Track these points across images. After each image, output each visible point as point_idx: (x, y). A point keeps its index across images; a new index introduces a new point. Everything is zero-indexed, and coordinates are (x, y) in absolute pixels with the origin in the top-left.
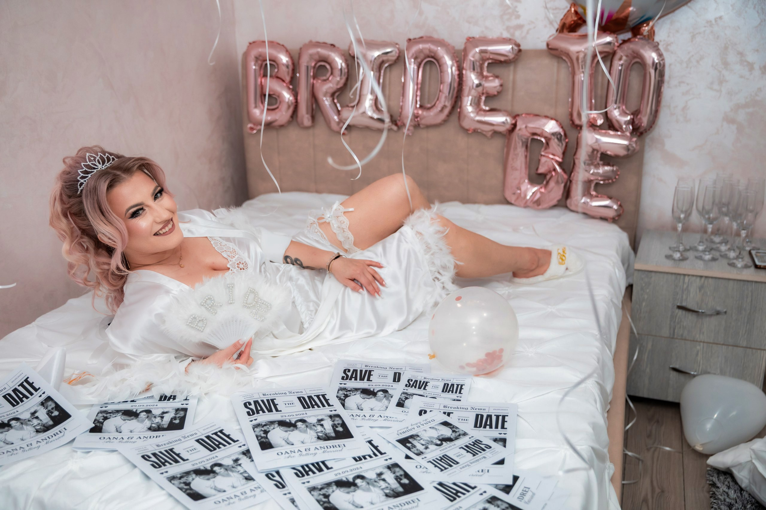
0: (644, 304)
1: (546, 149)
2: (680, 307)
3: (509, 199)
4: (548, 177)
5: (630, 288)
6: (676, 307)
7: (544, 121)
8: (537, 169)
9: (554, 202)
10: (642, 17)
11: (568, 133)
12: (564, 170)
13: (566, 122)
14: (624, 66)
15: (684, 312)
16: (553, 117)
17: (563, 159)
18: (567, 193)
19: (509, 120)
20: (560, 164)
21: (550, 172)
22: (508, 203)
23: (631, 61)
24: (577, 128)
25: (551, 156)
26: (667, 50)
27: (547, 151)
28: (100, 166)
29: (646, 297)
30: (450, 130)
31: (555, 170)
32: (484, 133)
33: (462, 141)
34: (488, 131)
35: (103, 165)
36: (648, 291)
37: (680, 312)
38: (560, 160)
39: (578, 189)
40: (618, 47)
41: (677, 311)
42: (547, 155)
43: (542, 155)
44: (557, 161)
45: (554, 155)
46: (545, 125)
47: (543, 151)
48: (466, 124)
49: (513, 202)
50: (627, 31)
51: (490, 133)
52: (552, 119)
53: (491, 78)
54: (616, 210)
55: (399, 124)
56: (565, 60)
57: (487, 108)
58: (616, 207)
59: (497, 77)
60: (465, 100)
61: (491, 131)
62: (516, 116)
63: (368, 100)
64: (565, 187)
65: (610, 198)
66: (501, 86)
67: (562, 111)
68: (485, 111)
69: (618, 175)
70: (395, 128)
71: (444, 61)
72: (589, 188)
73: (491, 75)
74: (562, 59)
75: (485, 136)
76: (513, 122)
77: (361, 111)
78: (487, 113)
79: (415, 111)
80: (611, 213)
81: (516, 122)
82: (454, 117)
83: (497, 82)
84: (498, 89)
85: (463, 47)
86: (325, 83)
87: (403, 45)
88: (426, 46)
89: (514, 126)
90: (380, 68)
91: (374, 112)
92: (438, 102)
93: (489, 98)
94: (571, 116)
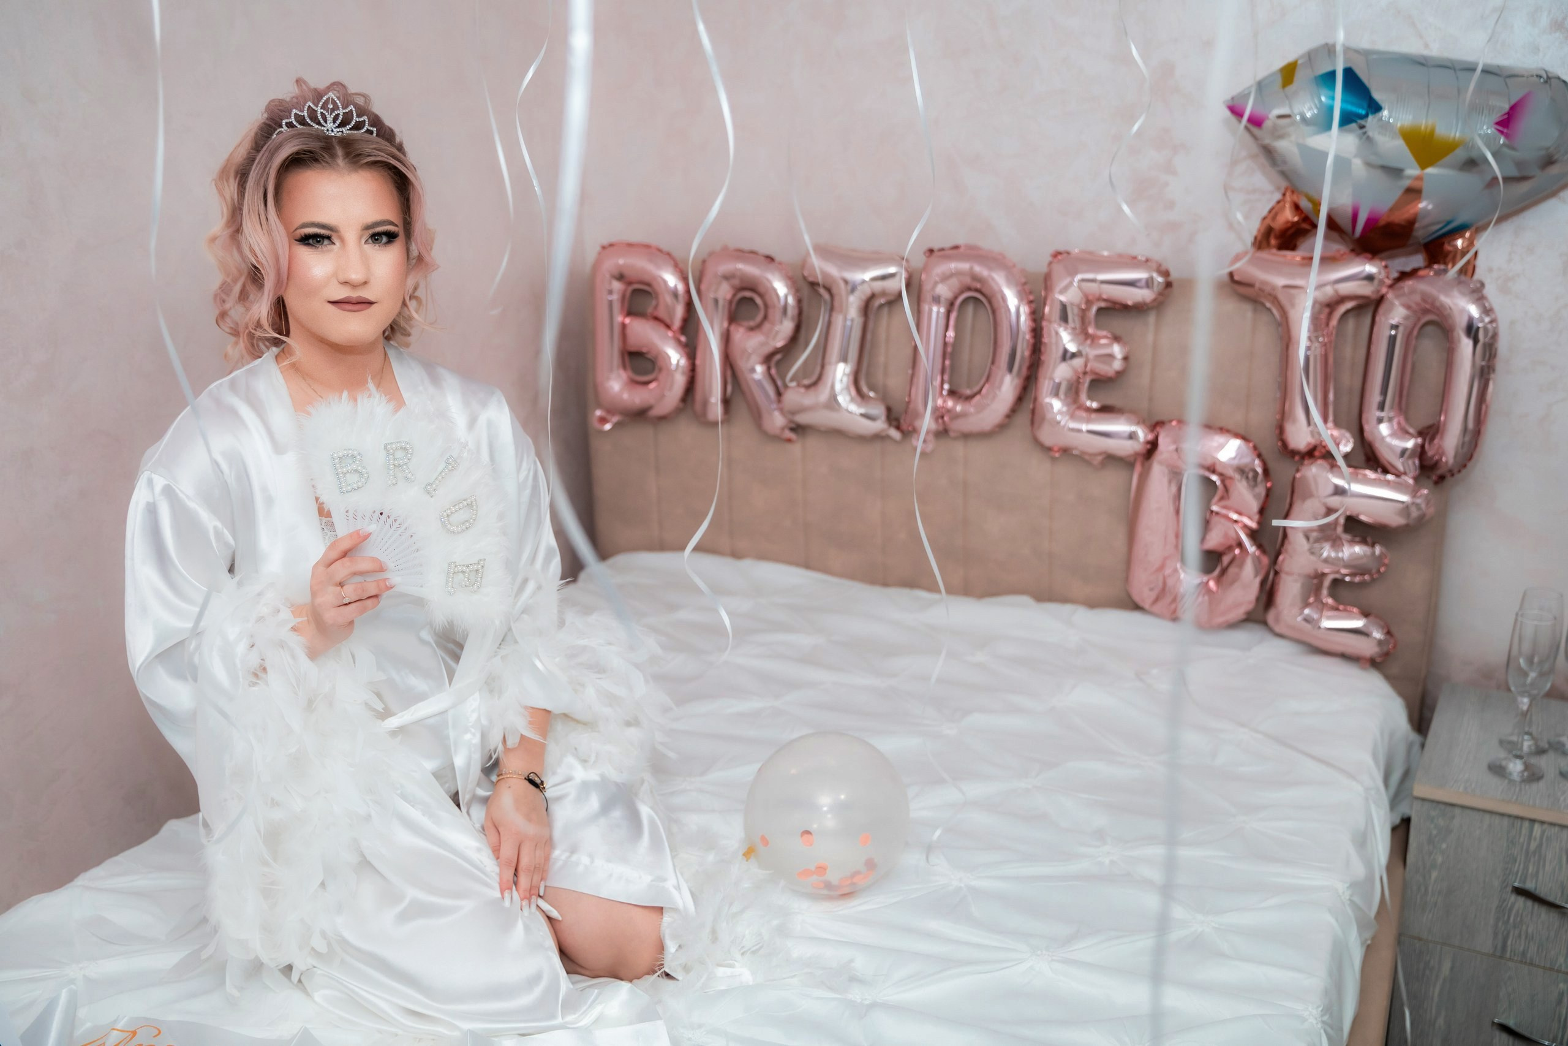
0: (1434, 874)
1: (1222, 498)
2: (1520, 892)
3: (1137, 598)
4: (1226, 560)
5: (1402, 830)
6: (1509, 889)
7: (1219, 439)
8: (1201, 542)
9: (1239, 613)
10: (1448, 223)
11: (1271, 465)
12: (1260, 546)
13: (1269, 444)
14: (1401, 329)
15: (1529, 903)
16: (1242, 432)
17: (1259, 523)
18: (1268, 596)
19: (1142, 434)
20: (1253, 534)
21: (1230, 548)
22: (1137, 607)
23: (1419, 319)
24: (1293, 457)
25: (1235, 517)
27: (1223, 503)
28: (330, 125)
29: (1440, 859)
30: (1014, 445)
31: (1240, 545)
32: (1087, 457)
33: (1039, 469)
34: (1095, 455)
35: (339, 126)
36: (1444, 846)
37: (1521, 902)
38: (1253, 525)
39: (1290, 590)
40: (1391, 287)
41: (1513, 897)
42: (1224, 511)
43: (1212, 512)
44: (1245, 527)
45: (1240, 513)
46: (1221, 447)
47: (1216, 504)
48: (1047, 436)
49: (1147, 606)
50: (1416, 252)
51: (1100, 458)
52: (1237, 435)
53: (1103, 341)
54: (1380, 643)
55: (904, 426)
56: (1269, 310)
57: (1095, 405)
58: (1377, 635)
59: (1117, 339)
60: (1045, 386)
61: (1100, 454)
62: (1156, 425)
63: (840, 373)
64: (1263, 583)
65: (1366, 614)
66: (1126, 359)
67: (1261, 417)
68: (1089, 410)
69: (1385, 565)
70: (895, 434)
71: (1001, 300)
72: (1317, 590)
73: (1104, 333)
74: (1263, 305)
75: (1088, 463)
76: (1150, 437)
77: (823, 395)
78: (1094, 416)
79: (940, 402)
80: (1367, 648)
81: (1157, 438)
82: (1022, 418)
83: (1117, 350)
84: (1117, 365)
85: (1044, 269)
86: (752, 334)
87: (918, 261)
88: (964, 266)
89: (1152, 447)
90: (867, 308)
91: (852, 400)
92: (987, 386)
93: (1099, 383)
94: (1281, 429)
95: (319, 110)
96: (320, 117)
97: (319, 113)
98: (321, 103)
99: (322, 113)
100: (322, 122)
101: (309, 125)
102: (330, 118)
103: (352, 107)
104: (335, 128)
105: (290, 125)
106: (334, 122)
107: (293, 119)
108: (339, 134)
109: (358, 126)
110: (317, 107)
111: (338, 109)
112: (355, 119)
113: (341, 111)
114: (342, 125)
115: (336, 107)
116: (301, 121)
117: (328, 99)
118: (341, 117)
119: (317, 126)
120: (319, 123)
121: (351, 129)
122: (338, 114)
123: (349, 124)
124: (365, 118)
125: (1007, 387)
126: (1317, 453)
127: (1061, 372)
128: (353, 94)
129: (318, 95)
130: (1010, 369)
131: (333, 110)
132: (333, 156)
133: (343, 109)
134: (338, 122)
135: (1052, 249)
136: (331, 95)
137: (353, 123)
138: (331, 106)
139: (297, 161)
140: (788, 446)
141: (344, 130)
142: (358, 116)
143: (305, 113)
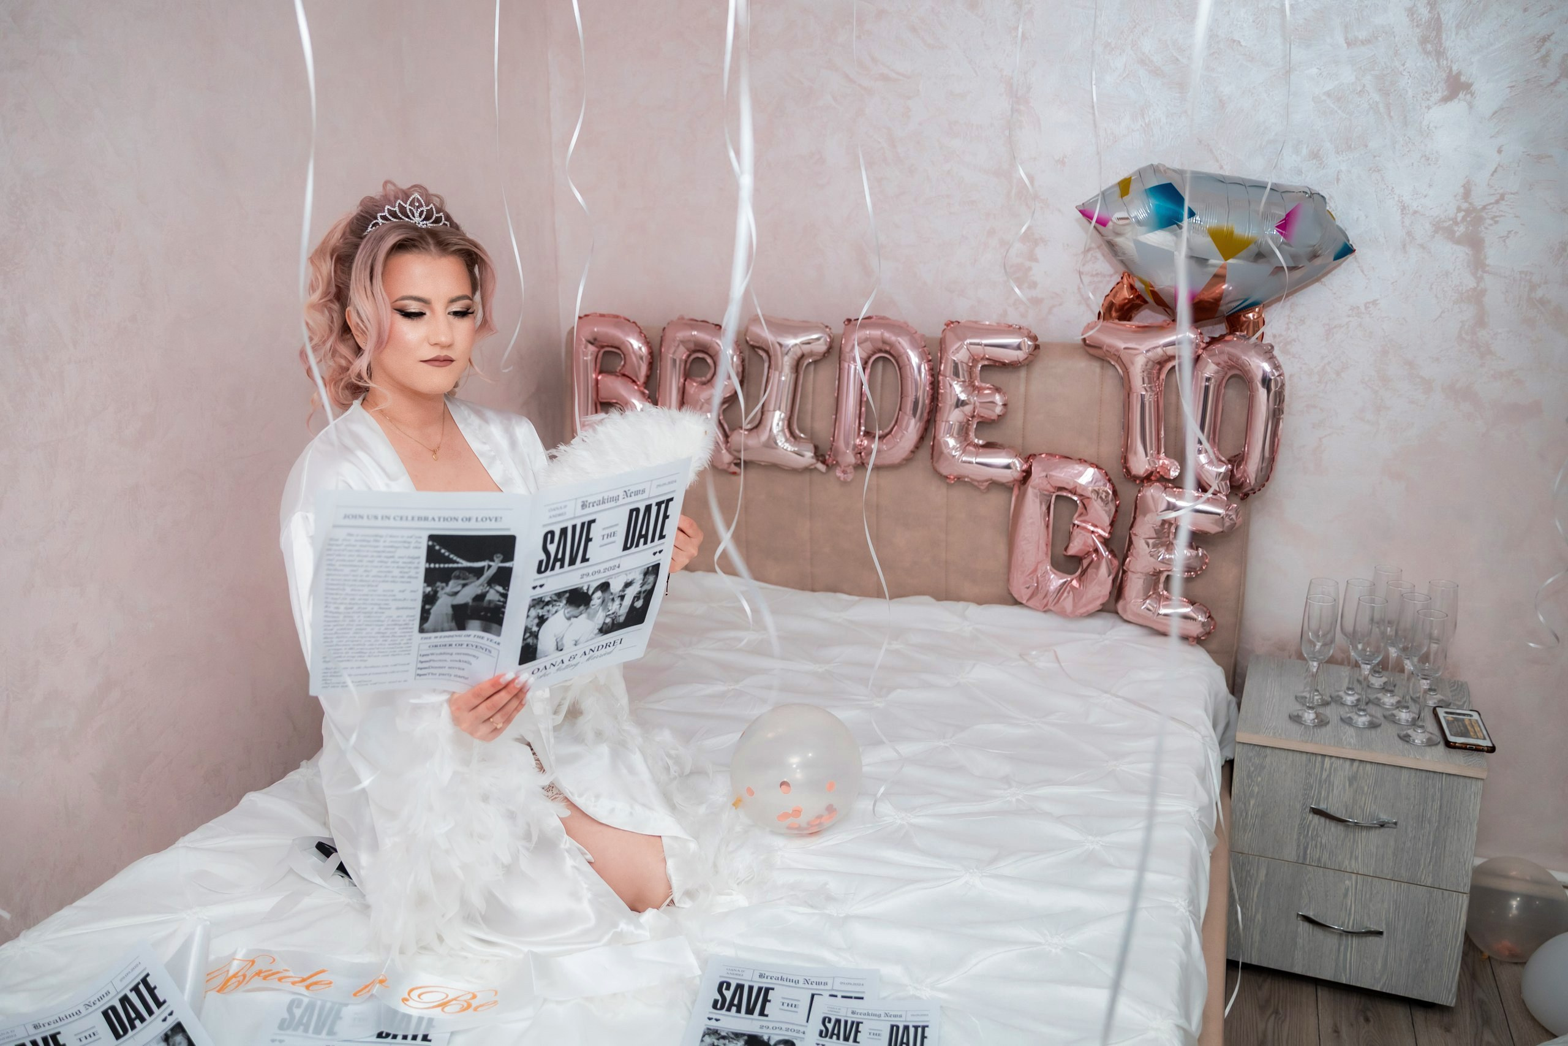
0: (1252, 802)
1: (1081, 515)
2: (1316, 811)
3: (1016, 596)
4: (1085, 563)
5: (1229, 766)
6: (1308, 810)
7: (1079, 468)
8: (1066, 549)
9: (1097, 605)
10: (1246, 300)
11: (1118, 488)
12: (1111, 552)
13: (1116, 470)
14: (1213, 380)
15: (1323, 820)
16: (1094, 461)
17: (1110, 533)
18: (1118, 591)
19: (1018, 464)
20: (1106, 542)
21: (1088, 553)
22: (1016, 603)
23: (1226, 373)
24: (1135, 481)
25: (1092, 528)
26: (1285, 352)
27: (1082, 518)
28: (417, 219)
29: (1256, 789)
30: (917, 477)
31: (1096, 550)
32: (976, 484)
33: (937, 493)
34: (983, 482)
35: (423, 221)
36: (1259, 779)
37: (1316, 819)
38: (1106, 535)
39: (1135, 585)
40: (1204, 349)
41: (1311, 815)
42: (1084, 525)
43: (1074, 525)
44: (1100, 536)
45: (1096, 526)
46: (1080, 474)
47: (1076, 519)
48: (944, 468)
49: (1024, 602)
50: (1220, 322)
51: (986, 484)
52: (1092, 465)
53: (987, 392)
54: (1203, 624)
55: (830, 461)
56: (1114, 366)
57: (981, 442)
58: (1201, 618)
59: (998, 390)
60: (942, 427)
61: (987, 481)
62: (1029, 458)
63: (777, 420)
64: (1114, 581)
65: (1193, 603)
66: (1005, 405)
67: (1109, 450)
68: (976, 446)
69: (1206, 563)
70: (821, 467)
71: (906, 360)
72: (1156, 584)
73: (988, 385)
74: (1110, 363)
75: (976, 488)
76: (1025, 467)
77: (764, 437)
78: (981, 450)
79: (858, 441)
80: (1195, 629)
81: (1030, 467)
82: (925, 453)
83: (998, 398)
84: (998, 410)
85: (939, 335)
86: (704, 387)
87: (838, 328)
88: (876, 333)
89: (1027, 474)
90: (797, 367)
91: (787, 440)
92: (896, 427)
93: (985, 424)
94: (1125, 459)
95: (408, 207)
96: (410, 214)
97: (408, 209)
98: (408, 203)
99: (410, 209)
100: (411, 216)
101: (401, 219)
102: (417, 214)
103: (432, 205)
104: (422, 221)
105: (384, 218)
106: (420, 215)
107: (386, 213)
108: (425, 226)
109: (437, 220)
110: (406, 204)
111: (422, 206)
112: (435, 215)
113: (425, 209)
114: (426, 219)
115: (421, 205)
116: (394, 214)
117: (414, 199)
118: (425, 213)
119: (407, 219)
120: (408, 217)
121: (432, 223)
122: (422, 211)
123: (431, 218)
124: (441, 214)
125: (911, 429)
126: (1153, 478)
127: (953, 417)
128: (432, 195)
129: (406, 195)
130: (914, 415)
131: (418, 207)
132: (428, 243)
133: (427, 206)
134: (423, 217)
135: (945, 320)
136: (417, 195)
137: (434, 218)
138: (417, 204)
139: (401, 247)
140: (734, 478)
141: (428, 222)
142: (437, 213)
143: (397, 209)
